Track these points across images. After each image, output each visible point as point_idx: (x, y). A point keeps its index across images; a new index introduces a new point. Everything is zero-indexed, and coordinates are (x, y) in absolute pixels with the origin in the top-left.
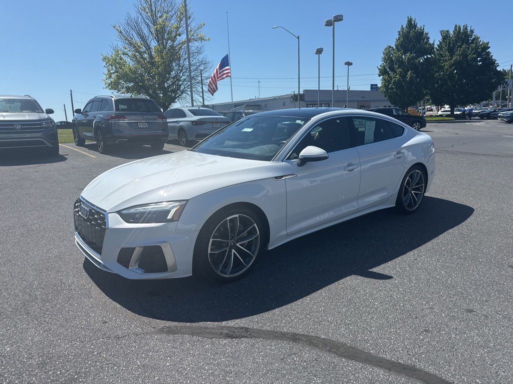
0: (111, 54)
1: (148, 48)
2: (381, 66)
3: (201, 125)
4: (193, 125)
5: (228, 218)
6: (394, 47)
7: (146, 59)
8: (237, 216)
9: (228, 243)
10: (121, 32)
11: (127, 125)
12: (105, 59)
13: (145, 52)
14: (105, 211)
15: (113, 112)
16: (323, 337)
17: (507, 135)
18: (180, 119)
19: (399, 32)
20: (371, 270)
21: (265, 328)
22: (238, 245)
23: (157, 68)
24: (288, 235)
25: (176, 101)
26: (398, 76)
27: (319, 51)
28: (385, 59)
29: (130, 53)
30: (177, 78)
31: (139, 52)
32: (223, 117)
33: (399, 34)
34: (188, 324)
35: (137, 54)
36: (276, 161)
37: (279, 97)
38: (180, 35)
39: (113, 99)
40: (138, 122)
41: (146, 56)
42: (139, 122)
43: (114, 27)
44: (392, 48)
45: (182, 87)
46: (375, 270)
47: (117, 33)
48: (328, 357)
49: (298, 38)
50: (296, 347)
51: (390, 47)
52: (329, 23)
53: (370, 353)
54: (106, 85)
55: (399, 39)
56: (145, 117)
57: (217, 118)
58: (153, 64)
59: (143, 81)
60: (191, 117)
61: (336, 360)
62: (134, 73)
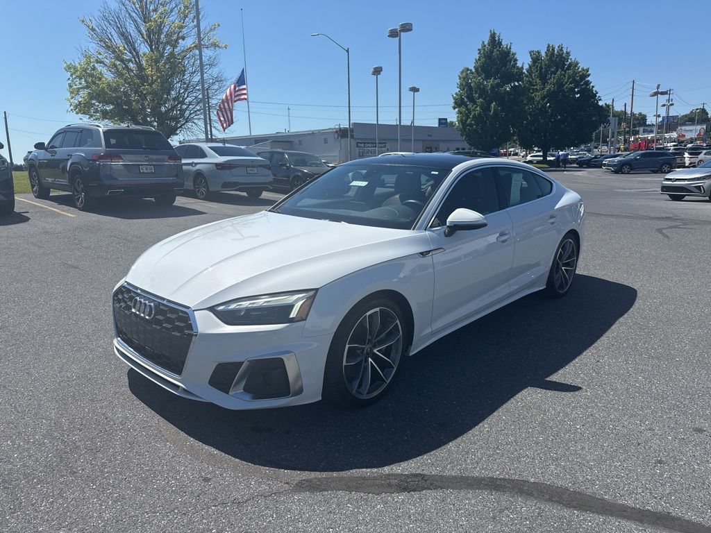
0: (79, 62)
1: (136, 54)
2: (456, 94)
3: (230, 169)
4: (218, 169)
5: (368, 314)
6: (474, 70)
7: (132, 71)
8: (378, 309)
9: (363, 349)
10: (93, 30)
11: (122, 168)
12: (68, 68)
13: (130, 61)
14: (188, 308)
15: (102, 149)
16: (532, 480)
17: (619, 188)
18: (196, 161)
19: (479, 50)
20: (548, 379)
21: (447, 473)
22: (375, 351)
23: (150, 85)
24: (433, 334)
25: (178, 132)
26: (478, 108)
27: (377, 71)
28: (461, 85)
29: (107, 61)
30: (179, 100)
31: (122, 61)
32: (260, 158)
33: (479, 53)
34: (335, 474)
35: (118, 63)
36: (418, 229)
37: (319, 131)
38: (183, 38)
39: (101, 130)
40: (140, 165)
41: (131, 65)
42: (142, 165)
43: (83, 21)
44: (471, 70)
45: (187, 113)
46: (555, 378)
47: (86, 31)
48: (553, 511)
49: (348, 51)
50: (505, 499)
51: (468, 69)
52: (394, 34)
53: (603, 500)
54: (72, 107)
55: (479, 59)
56: (151, 156)
57: (252, 161)
58: (143, 78)
59: (129, 103)
60: (213, 157)
61: (566, 512)
62: (116, 90)
